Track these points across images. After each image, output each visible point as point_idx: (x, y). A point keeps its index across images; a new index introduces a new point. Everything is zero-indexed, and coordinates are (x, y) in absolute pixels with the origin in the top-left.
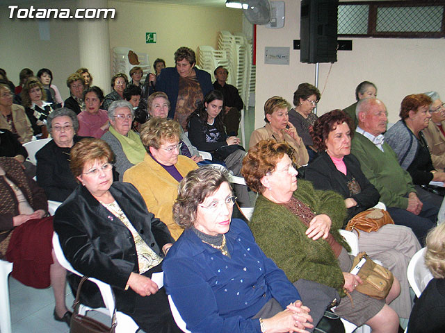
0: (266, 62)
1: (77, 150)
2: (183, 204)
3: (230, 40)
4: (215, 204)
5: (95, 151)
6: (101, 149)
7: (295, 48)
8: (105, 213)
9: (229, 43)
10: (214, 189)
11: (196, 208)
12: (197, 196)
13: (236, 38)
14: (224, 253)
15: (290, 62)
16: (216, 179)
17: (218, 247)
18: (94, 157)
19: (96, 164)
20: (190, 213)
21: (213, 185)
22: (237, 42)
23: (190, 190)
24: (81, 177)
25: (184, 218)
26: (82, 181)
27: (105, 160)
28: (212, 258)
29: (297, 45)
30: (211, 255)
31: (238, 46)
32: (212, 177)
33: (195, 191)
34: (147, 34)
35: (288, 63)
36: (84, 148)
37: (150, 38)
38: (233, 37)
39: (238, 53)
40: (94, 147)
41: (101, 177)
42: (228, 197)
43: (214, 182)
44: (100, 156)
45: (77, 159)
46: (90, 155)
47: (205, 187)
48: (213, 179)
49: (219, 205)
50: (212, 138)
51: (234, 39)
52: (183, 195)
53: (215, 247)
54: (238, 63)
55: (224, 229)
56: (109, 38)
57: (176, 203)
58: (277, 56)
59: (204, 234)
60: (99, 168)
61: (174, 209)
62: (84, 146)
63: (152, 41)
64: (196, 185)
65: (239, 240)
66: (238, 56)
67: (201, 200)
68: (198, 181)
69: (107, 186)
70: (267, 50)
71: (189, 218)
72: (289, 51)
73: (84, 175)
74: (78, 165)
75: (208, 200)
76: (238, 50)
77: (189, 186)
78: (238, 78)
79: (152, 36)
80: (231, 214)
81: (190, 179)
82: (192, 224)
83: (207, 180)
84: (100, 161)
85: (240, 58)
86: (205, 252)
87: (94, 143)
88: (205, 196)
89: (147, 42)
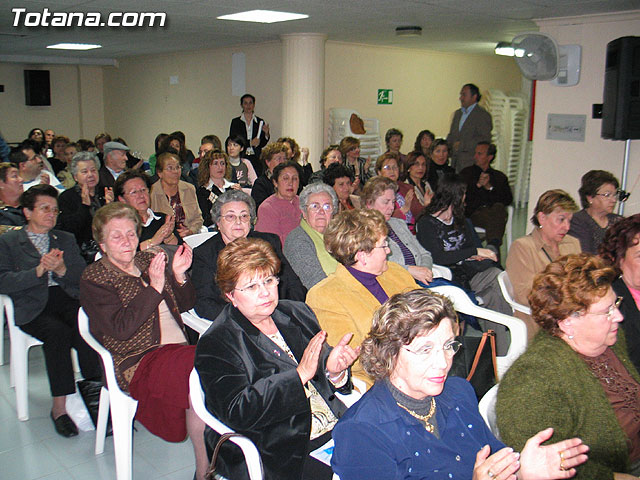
0: (549, 136)
1: (230, 254)
2: (378, 342)
3: (502, 103)
4: (427, 349)
5: (254, 258)
6: (263, 255)
7: (596, 115)
8: (269, 344)
9: (501, 108)
10: (430, 327)
11: (397, 351)
12: (403, 333)
13: (511, 101)
14: (428, 429)
15: (586, 137)
16: (436, 311)
17: (422, 418)
18: (254, 267)
19: (257, 277)
20: (388, 356)
21: (430, 320)
22: (512, 107)
23: (393, 322)
24: (233, 294)
25: (378, 364)
26: (233, 299)
27: (269, 271)
28: (408, 433)
29: (597, 111)
30: (408, 427)
31: (514, 112)
32: (429, 307)
33: (401, 324)
34: (380, 91)
35: (582, 139)
36: (239, 252)
37: (384, 97)
38: (507, 99)
39: (513, 123)
40: (253, 251)
41: (261, 296)
42: (448, 341)
43: (432, 316)
44: (263, 265)
45: (228, 268)
46: (248, 262)
47: (417, 321)
48: (431, 311)
49: (433, 352)
50: (453, 244)
51: (507, 102)
52: (381, 328)
53: (417, 416)
54: (513, 138)
55: (435, 389)
56: (324, 95)
57: (367, 339)
58: (566, 128)
59: (401, 394)
60: (260, 283)
61: (363, 348)
62: (240, 249)
63: (386, 102)
64: (402, 316)
65: (458, 409)
66: (513, 127)
67: (408, 340)
68: (408, 311)
69: (269, 310)
70: (551, 117)
71: (385, 363)
72: (584, 121)
73: (237, 291)
74: (229, 277)
75: (417, 342)
76: (513, 117)
77: (392, 315)
78: (511, 159)
79: (386, 94)
80: (449, 367)
81: (395, 307)
82: (388, 374)
83: (422, 312)
84: (263, 273)
85: (516, 130)
86: (400, 422)
87: (253, 246)
88: (415, 335)
89: (379, 102)
